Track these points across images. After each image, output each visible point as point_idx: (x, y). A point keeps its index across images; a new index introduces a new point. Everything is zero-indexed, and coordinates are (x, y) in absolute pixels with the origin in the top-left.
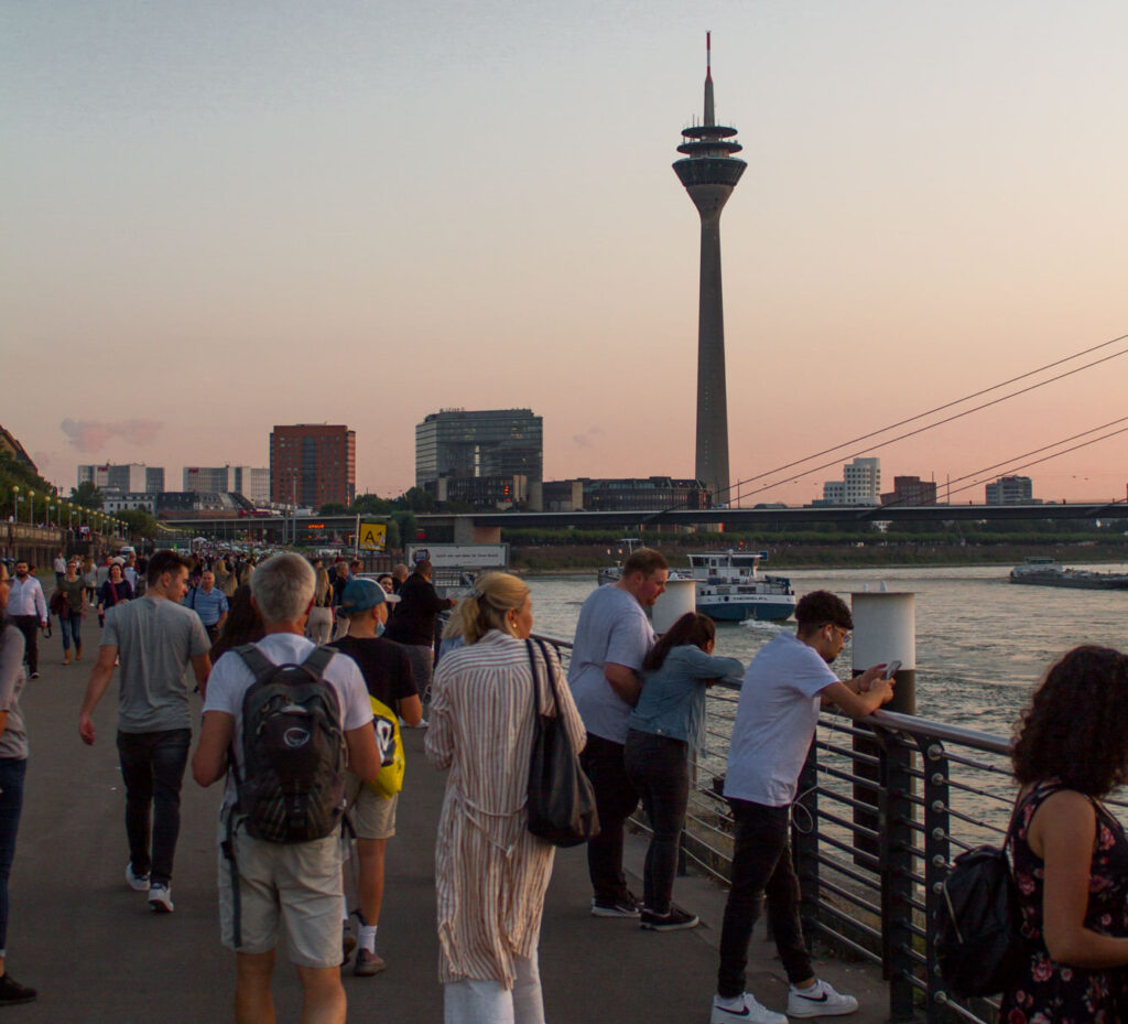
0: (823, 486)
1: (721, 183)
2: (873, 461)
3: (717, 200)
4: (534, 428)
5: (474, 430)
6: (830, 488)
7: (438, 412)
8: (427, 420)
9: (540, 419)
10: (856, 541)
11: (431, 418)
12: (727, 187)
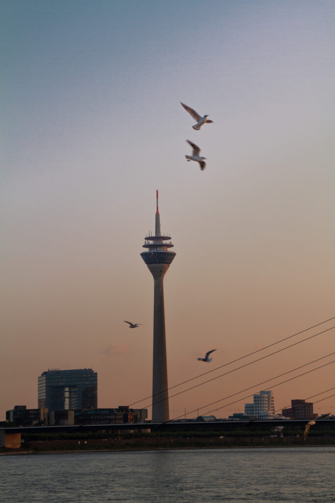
0: (244, 406)
1: (162, 263)
2: (269, 393)
3: (161, 271)
4: (93, 379)
5: (64, 380)
6: (248, 407)
7: (47, 371)
8: (42, 375)
9: (96, 374)
10: (219, 436)
11: (45, 374)
12: (165, 265)
